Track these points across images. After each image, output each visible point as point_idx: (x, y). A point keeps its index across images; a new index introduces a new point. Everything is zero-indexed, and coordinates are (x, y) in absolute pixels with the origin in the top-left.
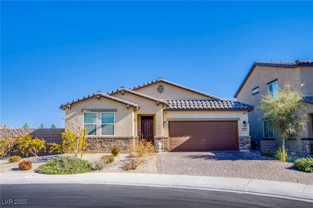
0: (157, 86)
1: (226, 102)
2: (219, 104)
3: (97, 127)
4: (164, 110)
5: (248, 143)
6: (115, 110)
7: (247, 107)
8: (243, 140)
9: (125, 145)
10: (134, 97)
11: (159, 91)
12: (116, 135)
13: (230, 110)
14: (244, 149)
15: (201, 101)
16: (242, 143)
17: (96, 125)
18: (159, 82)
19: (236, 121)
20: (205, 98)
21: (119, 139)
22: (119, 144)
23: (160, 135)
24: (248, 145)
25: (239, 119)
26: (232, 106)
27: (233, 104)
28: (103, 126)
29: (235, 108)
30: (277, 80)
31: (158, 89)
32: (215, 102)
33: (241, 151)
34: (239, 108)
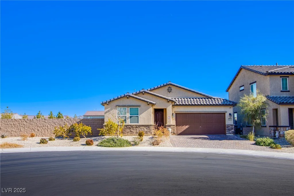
0: (167, 87)
1: (217, 99)
2: (212, 101)
3: (127, 118)
4: (173, 105)
5: (232, 129)
6: (139, 106)
7: (232, 103)
8: (229, 127)
9: (147, 130)
10: (151, 96)
11: (168, 91)
12: (140, 123)
13: (220, 105)
14: (229, 134)
15: (199, 99)
16: (228, 129)
17: (126, 116)
18: (169, 85)
19: (224, 114)
20: (202, 97)
21: (142, 126)
22: (143, 130)
23: (170, 123)
24: (232, 130)
25: (226, 112)
26: (221, 102)
27: (222, 101)
28: (131, 117)
29: (223, 104)
30: (256, 82)
31: (168, 90)
32: (209, 99)
33: (227, 135)
34: (226, 104)
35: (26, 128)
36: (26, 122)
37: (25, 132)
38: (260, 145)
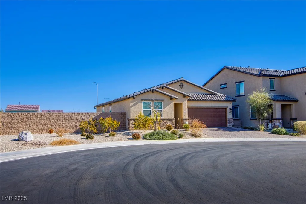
0: (179, 83)
1: (220, 95)
2: (217, 97)
3: (151, 112)
4: (187, 100)
5: (232, 122)
6: (163, 100)
7: (233, 99)
8: (229, 120)
10: (169, 91)
11: (180, 87)
12: (163, 117)
13: (224, 101)
14: (229, 126)
15: (206, 94)
16: (229, 122)
17: (151, 110)
18: (181, 81)
19: (226, 109)
20: (208, 93)
21: (166, 119)
22: (166, 123)
23: (185, 117)
24: (232, 123)
25: (227, 107)
26: (224, 98)
27: (225, 97)
29: (226, 100)
30: (244, 81)
31: (180, 85)
32: (215, 95)
33: (228, 127)
34: (229, 100)
35: (36, 123)
36: (36, 116)
37: (35, 128)
38: (279, 134)
